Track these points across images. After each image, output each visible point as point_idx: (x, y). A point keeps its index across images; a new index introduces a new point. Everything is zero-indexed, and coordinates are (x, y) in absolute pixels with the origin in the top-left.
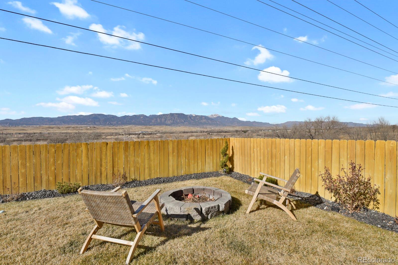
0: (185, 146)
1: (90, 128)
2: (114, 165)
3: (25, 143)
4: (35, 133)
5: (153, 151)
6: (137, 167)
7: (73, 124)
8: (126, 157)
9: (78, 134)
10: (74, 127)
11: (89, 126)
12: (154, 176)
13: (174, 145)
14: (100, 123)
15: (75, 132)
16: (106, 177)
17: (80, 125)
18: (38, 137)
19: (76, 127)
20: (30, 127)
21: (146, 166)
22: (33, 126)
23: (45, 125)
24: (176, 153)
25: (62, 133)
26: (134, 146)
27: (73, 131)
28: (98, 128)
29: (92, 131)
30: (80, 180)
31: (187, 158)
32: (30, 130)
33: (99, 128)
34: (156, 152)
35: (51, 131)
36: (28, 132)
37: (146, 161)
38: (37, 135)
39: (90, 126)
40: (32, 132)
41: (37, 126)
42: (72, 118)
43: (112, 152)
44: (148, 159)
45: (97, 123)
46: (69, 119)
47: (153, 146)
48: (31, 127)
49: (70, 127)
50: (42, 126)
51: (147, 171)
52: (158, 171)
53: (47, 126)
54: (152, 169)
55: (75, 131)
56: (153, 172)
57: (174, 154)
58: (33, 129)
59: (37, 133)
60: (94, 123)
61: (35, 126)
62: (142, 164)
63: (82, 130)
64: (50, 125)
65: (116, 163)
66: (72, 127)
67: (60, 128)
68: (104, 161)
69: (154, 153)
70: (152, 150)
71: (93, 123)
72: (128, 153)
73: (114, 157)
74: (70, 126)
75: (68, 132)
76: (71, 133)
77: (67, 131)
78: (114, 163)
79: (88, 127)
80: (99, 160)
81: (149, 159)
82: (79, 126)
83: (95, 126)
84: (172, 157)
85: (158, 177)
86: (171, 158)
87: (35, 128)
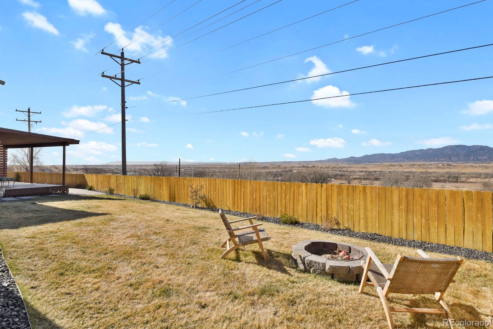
0: (420, 199)
1: (443, 166)
2: (328, 208)
3: (365, 181)
4: (375, 172)
5: (371, 199)
6: (351, 215)
7: (419, 160)
8: (340, 201)
9: (425, 173)
10: (419, 165)
11: (441, 163)
12: (371, 231)
13: (400, 195)
14: (459, 158)
15: (421, 172)
16: (321, 218)
17: (429, 162)
18: (378, 176)
19: (423, 165)
20: (371, 165)
21: (362, 216)
22: (374, 163)
23: (387, 162)
24: (404, 205)
25: (405, 173)
26: (348, 190)
27: (419, 169)
28: (455, 166)
29: (445, 171)
30: (301, 216)
31: (423, 216)
32: (371, 168)
33: (457, 166)
34: (374, 200)
35: (392, 169)
36: (369, 170)
37: (362, 211)
38: (377, 174)
39: (443, 162)
40: (372, 170)
41: (378, 164)
42: (418, 153)
43: (326, 194)
44: (363, 208)
45: (453, 159)
46: (414, 155)
47: (370, 192)
48: (373, 165)
49: (415, 165)
50: (383, 163)
51: (362, 222)
52: (377, 225)
53: (388, 163)
54: (369, 220)
55: (421, 170)
56: (370, 224)
57: (401, 207)
58: (373, 167)
59: (377, 171)
60: (450, 158)
61: (376, 164)
62: (357, 213)
63: (430, 168)
64: (392, 162)
65: (330, 207)
66: (418, 165)
67: (403, 166)
68: (319, 202)
69: (371, 202)
70: (369, 197)
71: (448, 159)
72: (341, 197)
73: (328, 200)
74: (415, 163)
75: (412, 172)
76: (416, 172)
77: (411, 170)
78: (328, 206)
79: (440, 165)
80: (315, 200)
81: (366, 208)
82: (427, 163)
83: (450, 163)
84: (398, 211)
85: (377, 233)
86: (396, 212)
87: (376, 166)
